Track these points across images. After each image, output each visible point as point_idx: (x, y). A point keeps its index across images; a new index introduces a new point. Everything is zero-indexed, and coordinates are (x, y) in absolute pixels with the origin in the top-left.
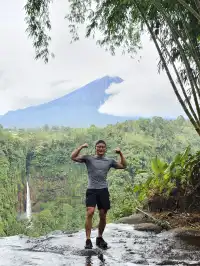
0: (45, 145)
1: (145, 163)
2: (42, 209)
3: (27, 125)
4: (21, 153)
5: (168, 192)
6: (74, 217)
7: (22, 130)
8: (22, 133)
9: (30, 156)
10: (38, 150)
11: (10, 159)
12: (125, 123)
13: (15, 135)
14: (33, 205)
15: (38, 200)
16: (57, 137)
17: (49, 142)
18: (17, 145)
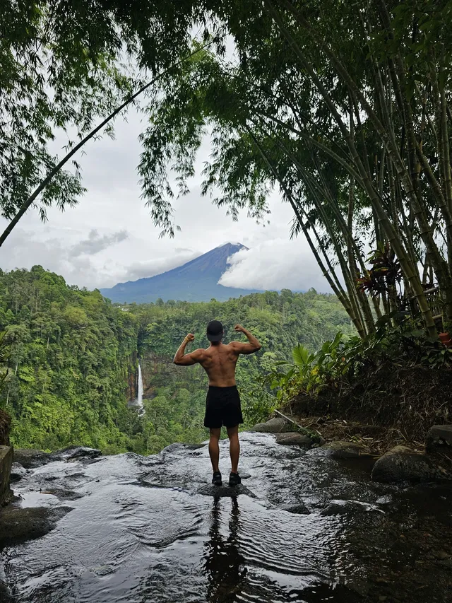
0: (159, 322)
1: (273, 341)
2: (155, 395)
3: (139, 302)
4: (131, 331)
5: (317, 390)
6: (192, 404)
7: (132, 305)
8: (133, 308)
9: (142, 334)
10: (151, 327)
11: (120, 339)
12: (250, 297)
13: (124, 311)
14: (145, 390)
15: (151, 384)
16: (173, 313)
17: (164, 319)
18: (127, 322)
